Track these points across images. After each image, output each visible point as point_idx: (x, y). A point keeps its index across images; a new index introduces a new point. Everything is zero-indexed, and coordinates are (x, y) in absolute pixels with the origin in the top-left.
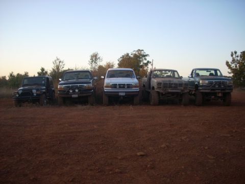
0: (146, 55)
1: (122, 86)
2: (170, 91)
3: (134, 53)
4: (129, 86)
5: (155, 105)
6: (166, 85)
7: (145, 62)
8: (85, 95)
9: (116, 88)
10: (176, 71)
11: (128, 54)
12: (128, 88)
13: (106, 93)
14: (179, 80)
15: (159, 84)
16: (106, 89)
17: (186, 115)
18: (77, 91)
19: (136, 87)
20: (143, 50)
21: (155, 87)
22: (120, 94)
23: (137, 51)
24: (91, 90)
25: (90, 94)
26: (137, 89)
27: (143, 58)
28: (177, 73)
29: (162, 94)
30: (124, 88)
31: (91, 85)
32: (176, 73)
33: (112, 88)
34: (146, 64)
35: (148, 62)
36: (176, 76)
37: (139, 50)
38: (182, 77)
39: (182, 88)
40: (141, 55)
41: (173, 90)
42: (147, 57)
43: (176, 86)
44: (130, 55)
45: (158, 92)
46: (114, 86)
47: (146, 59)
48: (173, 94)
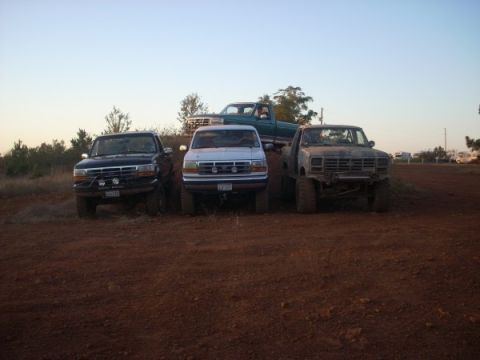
0: (307, 99)
1: (224, 168)
2: (341, 177)
3: (281, 94)
4: (242, 167)
5: (306, 212)
6: (332, 164)
7: (304, 112)
8: (136, 191)
9: (211, 173)
10: (360, 129)
11: (267, 98)
12: (239, 172)
13: (187, 186)
14: (367, 149)
15: (315, 160)
16: (187, 177)
17: (376, 243)
18: (116, 181)
19: (258, 168)
20: (298, 89)
21: (307, 169)
22: (221, 187)
23: (287, 90)
24: (153, 178)
25: (151, 188)
26: (262, 175)
27: (300, 105)
28: (363, 133)
29: (325, 185)
30: (230, 172)
31: (151, 167)
32: (358, 133)
33: (201, 173)
34: (307, 118)
35: (311, 113)
36: (360, 141)
37: (291, 88)
38: (372, 143)
39: (373, 170)
40: (295, 98)
41: (349, 174)
42: (308, 104)
43: (358, 164)
44: (271, 99)
45: (313, 179)
46: (206, 168)
47: (305, 107)
48: (350, 184)
